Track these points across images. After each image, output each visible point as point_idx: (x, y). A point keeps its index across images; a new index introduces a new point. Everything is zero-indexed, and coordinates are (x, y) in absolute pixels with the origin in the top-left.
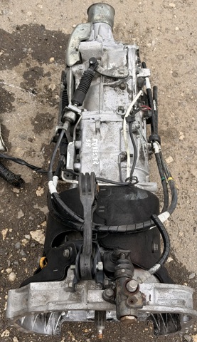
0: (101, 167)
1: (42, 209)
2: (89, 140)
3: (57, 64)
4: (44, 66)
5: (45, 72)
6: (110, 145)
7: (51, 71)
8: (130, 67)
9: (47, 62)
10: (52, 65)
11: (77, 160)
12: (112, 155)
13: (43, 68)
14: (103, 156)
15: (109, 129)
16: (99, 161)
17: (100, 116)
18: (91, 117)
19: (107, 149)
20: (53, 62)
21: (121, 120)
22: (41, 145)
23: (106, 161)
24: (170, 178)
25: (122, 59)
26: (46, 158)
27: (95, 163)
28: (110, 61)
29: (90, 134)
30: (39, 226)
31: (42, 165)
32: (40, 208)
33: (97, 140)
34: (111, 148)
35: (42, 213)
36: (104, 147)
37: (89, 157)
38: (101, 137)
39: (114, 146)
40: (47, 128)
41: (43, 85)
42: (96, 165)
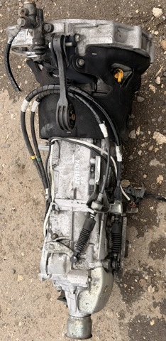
0: (73, 157)
1: (158, 163)
2: (82, 183)
3: (148, 317)
4: (160, 316)
5: (158, 308)
6: (65, 177)
7: (152, 309)
8: (47, 253)
9: (157, 320)
10: (152, 316)
11: (93, 166)
12: (64, 167)
13: (161, 313)
14: (71, 167)
15: (66, 191)
16: (75, 163)
17: (71, 205)
18: (79, 205)
19: (68, 173)
20: (151, 320)
21: (56, 200)
22: (160, 226)
23: (69, 162)
24: (33, 158)
25: (52, 262)
26: (156, 212)
27: (78, 161)
28: (62, 262)
29: (81, 189)
30: (161, 147)
31: (158, 205)
32: (160, 164)
33: (76, 182)
34: (64, 174)
35: (158, 159)
36: (70, 174)
37: (83, 166)
38: (72, 185)
39: (63, 176)
40: (154, 243)
41: (160, 293)
42: (77, 159)
